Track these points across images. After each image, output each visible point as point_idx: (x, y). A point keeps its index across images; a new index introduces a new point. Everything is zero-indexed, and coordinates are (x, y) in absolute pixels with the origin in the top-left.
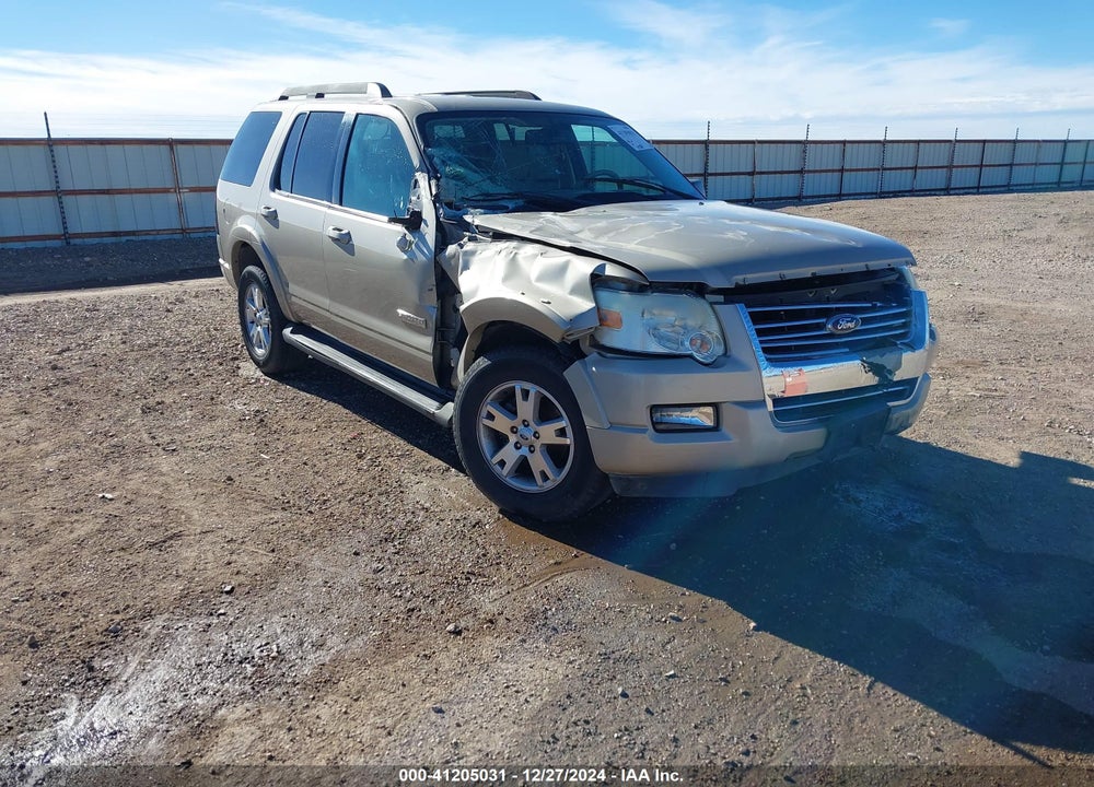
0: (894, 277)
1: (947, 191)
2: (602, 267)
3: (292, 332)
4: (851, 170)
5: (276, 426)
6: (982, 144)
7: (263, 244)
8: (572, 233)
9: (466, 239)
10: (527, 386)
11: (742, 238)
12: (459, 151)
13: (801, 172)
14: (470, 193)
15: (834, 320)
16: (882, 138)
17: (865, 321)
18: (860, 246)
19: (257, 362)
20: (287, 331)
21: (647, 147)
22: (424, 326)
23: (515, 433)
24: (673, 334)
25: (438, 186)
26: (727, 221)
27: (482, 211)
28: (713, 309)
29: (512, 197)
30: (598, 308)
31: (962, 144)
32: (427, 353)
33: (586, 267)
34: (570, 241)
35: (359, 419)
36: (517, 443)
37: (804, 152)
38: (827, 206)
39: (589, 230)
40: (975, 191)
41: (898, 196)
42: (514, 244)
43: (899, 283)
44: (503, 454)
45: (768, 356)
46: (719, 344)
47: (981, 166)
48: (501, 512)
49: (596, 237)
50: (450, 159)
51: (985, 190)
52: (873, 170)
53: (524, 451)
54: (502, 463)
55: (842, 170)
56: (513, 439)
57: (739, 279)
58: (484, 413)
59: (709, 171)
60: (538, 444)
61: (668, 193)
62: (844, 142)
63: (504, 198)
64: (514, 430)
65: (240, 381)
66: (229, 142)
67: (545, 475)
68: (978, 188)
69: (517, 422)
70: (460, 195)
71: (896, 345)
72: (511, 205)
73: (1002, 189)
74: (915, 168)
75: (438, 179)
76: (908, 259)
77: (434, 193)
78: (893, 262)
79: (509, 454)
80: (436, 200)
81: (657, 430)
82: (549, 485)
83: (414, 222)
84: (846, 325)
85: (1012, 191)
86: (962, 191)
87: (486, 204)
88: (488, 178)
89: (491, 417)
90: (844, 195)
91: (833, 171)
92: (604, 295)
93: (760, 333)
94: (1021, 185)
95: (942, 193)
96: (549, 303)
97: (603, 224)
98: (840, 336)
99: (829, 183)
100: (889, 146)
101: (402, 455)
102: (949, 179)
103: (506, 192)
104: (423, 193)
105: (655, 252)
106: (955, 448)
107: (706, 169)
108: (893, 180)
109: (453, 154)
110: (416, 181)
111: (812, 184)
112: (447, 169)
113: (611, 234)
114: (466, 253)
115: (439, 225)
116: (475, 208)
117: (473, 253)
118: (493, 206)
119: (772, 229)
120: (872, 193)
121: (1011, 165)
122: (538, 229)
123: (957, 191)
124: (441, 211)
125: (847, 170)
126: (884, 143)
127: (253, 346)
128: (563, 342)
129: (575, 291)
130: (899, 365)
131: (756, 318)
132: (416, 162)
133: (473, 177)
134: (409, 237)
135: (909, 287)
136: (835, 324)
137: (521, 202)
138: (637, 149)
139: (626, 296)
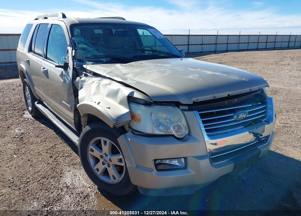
0: (260, 92)
1: (257, 49)
2: (132, 93)
3: (37, 103)
4: (230, 44)
5: (26, 140)
6: (267, 36)
7: (26, 72)
8: (124, 74)
9: (83, 75)
10: (106, 139)
11: (197, 78)
12: (85, 39)
13: (216, 44)
14: (89, 55)
15: (237, 114)
16: (239, 34)
17: (250, 113)
18: (247, 80)
19: (29, 112)
20: (36, 103)
21: (163, 37)
22: (70, 109)
23: (102, 158)
24: (165, 123)
25: (75, 52)
26: (190, 69)
27: (92, 63)
28: (183, 113)
29: (106, 57)
30: (131, 112)
31: (261, 36)
32: (72, 119)
33: (126, 91)
34: (122, 78)
35: (58, 137)
36: (103, 162)
37: (217, 38)
38: (224, 54)
39: (132, 73)
40: (265, 49)
41: (244, 51)
42: (99, 79)
43: (261, 94)
44: (98, 166)
45: (208, 134)
46: (186, 129)
47: (267, 42)
48: (98, 189)
49: (134, 77)
50: (81, 42)
51: (267, 49)
52: (236, 43)
53: (106, 166)
54: (98, 170)
55: (228, 44)
56: (101, 160)
57: (195, 99)
58: (90, 149)
59: (190, 44)
60: (111, 164)
61: (169, 55)
62: (228, 36)
63: (102, 58)
64: (102, 157)
65: (22, 119)
66: (20, 35)
67: (114, 177)
68: (266, 48)
69: (103, 154)
70: (85, 56)
71: (262, 122)
72: (105, 60)
73: (272, 49)
74: (248, 43)
75: (76, 50)
76: (266, 85)
77: (73, 55)
78: (261, 86)
79: (100, 167)
80: (74, 58)
81: (157, 170)
82: (116, 181)
83: (65, 66)
84: (242, 116)
85: (275, 50)
86: (261, 50)
87: (94, 60)
88: (96, 49)
89: (92, 151)
90: (228, 51)
91: (225, 44)
92: (134, 106)
93: (204, 122)
94: (278, 48)
95: (256, 50)
96: (109, 108)
97: (138, 70)
98: (239, 121)
99: (224, 47)
100: (241, 37)
101: (67, 156)
102: (258, 46)
103: (103, 55)
104: (69, 55)
105: (157, 85)
106: (278, 151)
107: (189, 43)
108: (242, 47)
109: (83, 40)
110: (68, 51)
111: (219, 48)
112: (80, 46)
113: (140, 76)
114: (82, 81)
115: (74, 69)
116: (90, 61)
117: (84, 81)
118: (97, 61)
119: (210, 73)
120: (236, 50)
121: (275, 42)
122: (110, 72)
123: (260, 50)
124: (75, 63)
125: (229, 44)
126: (240, 36)
127: (28, 106)
128: (115, 127)
129: (121, 103)
130: (264, 131)
131: (202, 116)
132: (68, 43)
133: (90, 49)
134: (64, 73)
135: (266, 96)
136: (237, 117)
137: (109, 59)
138: (159, 38)
139: (143, 107)
